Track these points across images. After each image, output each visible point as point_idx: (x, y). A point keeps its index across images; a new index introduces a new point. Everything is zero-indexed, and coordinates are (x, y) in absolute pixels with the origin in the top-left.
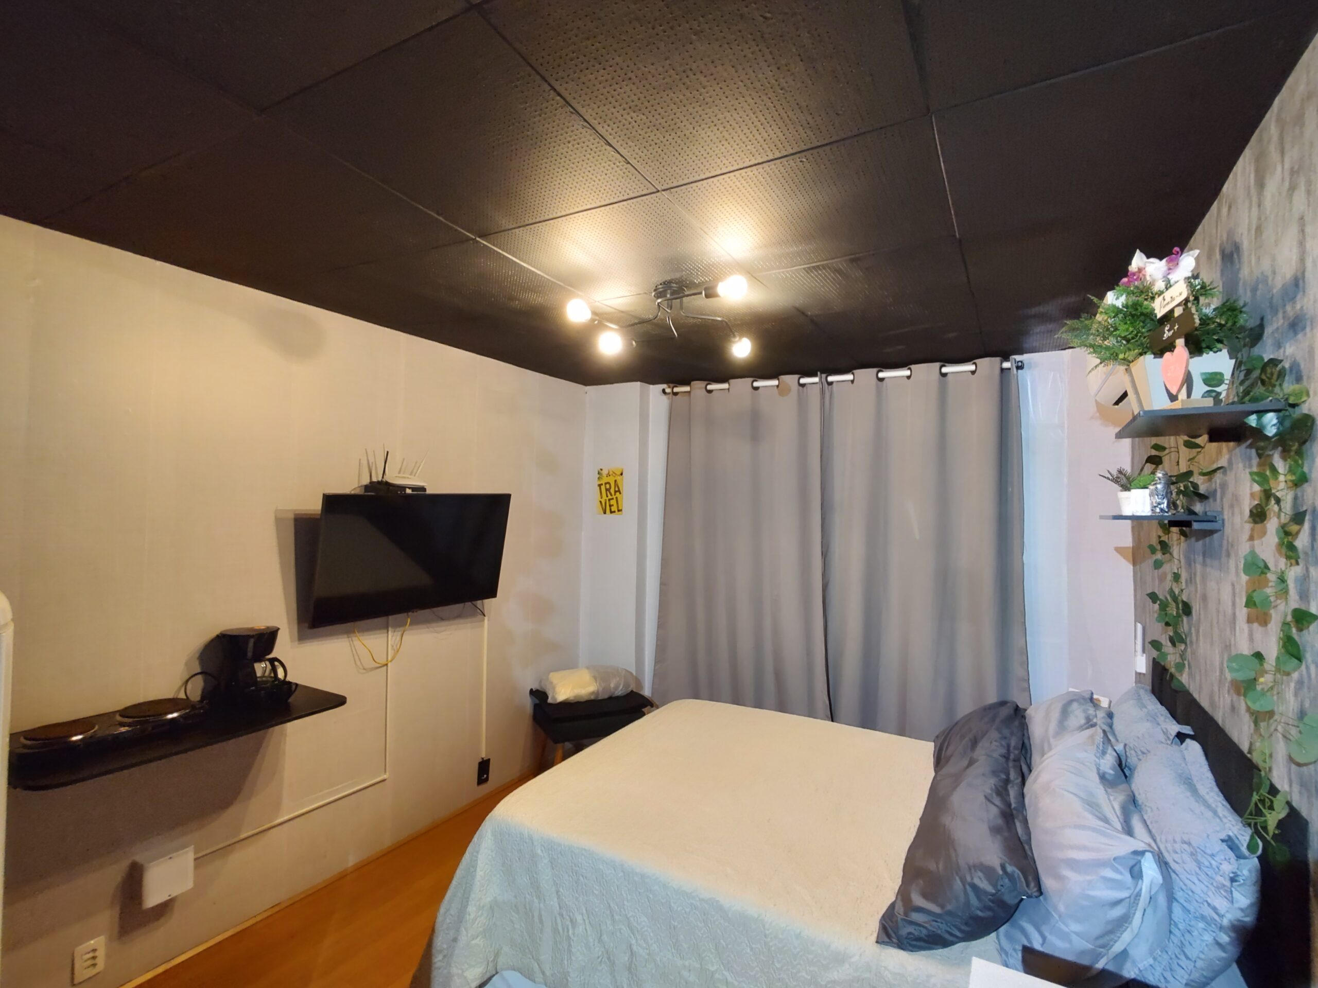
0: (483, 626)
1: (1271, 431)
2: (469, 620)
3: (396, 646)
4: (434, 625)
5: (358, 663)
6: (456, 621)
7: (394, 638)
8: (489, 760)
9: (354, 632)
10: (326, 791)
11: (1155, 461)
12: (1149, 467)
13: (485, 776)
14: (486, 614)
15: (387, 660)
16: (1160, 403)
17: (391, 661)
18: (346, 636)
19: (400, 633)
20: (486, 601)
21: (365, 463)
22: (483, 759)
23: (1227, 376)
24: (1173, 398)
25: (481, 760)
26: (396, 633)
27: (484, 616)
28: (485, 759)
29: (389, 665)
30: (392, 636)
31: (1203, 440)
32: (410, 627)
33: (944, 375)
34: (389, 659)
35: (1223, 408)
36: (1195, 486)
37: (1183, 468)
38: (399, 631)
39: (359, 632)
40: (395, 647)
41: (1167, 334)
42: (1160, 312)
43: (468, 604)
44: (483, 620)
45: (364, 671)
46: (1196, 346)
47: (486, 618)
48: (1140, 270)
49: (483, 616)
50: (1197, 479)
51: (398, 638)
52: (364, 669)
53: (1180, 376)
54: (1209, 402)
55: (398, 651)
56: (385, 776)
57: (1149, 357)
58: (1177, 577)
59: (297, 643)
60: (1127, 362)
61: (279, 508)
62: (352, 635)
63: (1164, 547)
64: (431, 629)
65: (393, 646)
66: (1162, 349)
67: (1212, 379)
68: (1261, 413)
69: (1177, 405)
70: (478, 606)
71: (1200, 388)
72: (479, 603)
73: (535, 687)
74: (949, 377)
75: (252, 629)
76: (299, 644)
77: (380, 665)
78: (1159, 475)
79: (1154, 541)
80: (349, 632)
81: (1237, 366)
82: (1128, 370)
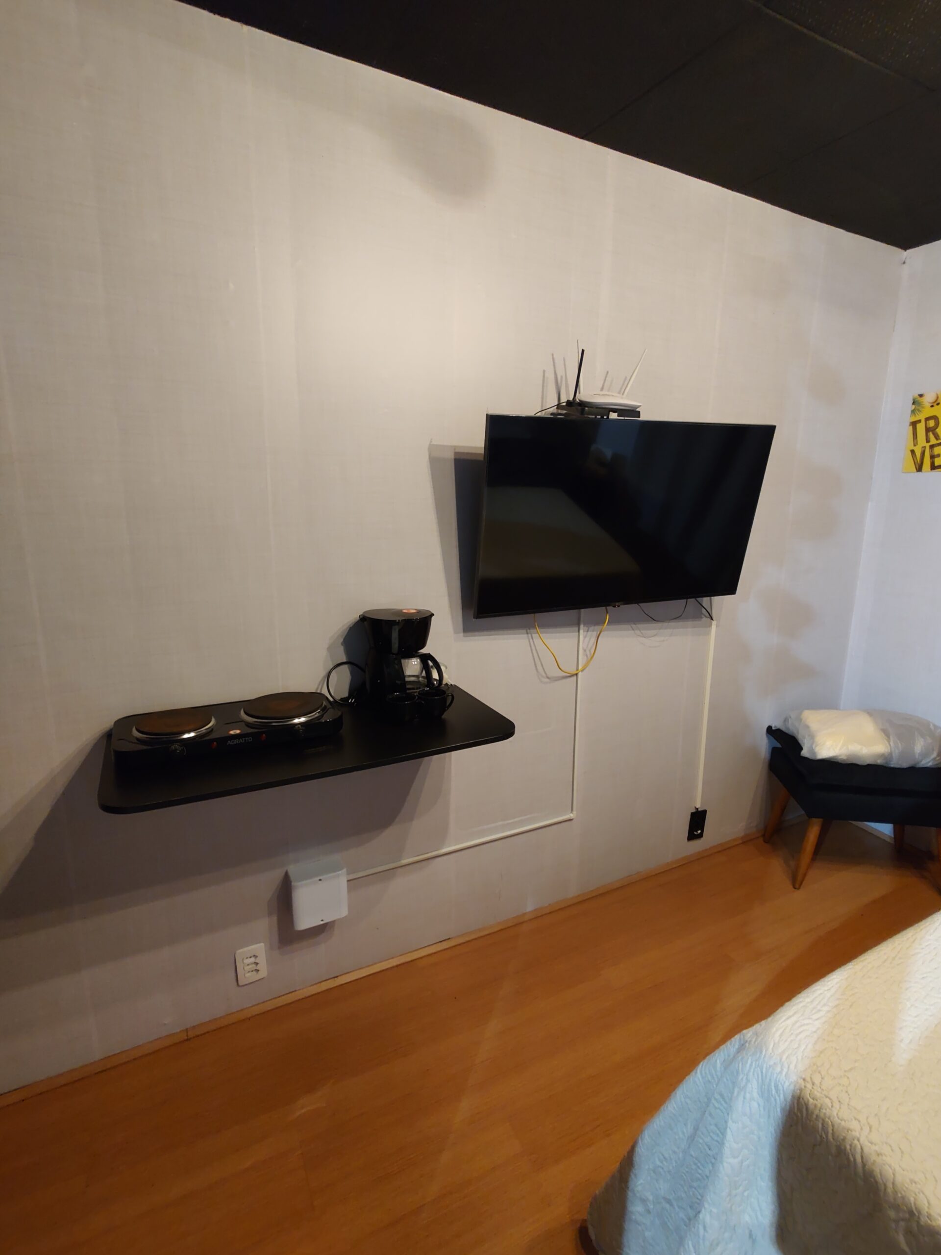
0: (709, 633)
2: (690, 623)
3: (590, 651)
4: (640, 626)
5: (540, 668)
6: (673, 624)
7: (587, 639)
8: (705, 812)
9: (534, 627)
10: (501, 823)
13: (699, 832)
14: (714, 617)
15: (577, 670)
17: (582, 671)
18: (524, 631)
19: (595, 634)
20: (716, 599)
21: (550, 376)
22: (697, 809)
25: (694, 810)
26: (589, 633)
27: (712, 619)
28: (699, 810)
29: (580, 674)
30: (585, 637)
32: (611, 627)
34: (580, 668)
38: (593, 631)
39: (541, 626)
40: (588, 653)
43: (691, 601)
44: (710, 625)
45: (547, 680)
47: (714, 623)
49: (709, 620)
51: (593, 640)
52: (548, 678)
55: (592, 657)
56: (572, 816)
59: (462, 634)
61: (434, 443)
62: (532, 631)
64: (638, 632)
65: (585, 651)
70: (704, 605)
72: (705, 601)
73: (776, 724)
75: (399, 612)
76: (464, 636)
77: (569, 675)
80: (528, 627)
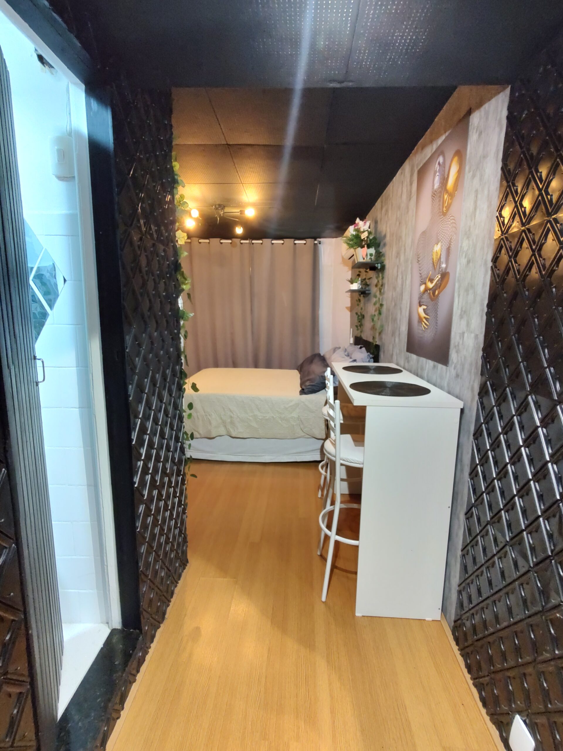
1: (379, 268)
11: (359, 275)
12: (358, 277)
16: (361, 260)
23: (374, 254)
24: (364, 259)
31: (368, 270)
33: (295, 244)
35: (373, 262)
36: (367, 282)
37: (364, 278)
41: (363, 244)
42: (362, 238)
46: (369, 247)
48: (358, 223)
50: (367, 281)
53: (365, 254)
54: (370, 261)
57: (359, 248)
58: (362, 309)
60: (355, 249)
63: (359, 300)
66: (363, 247)
67: (371, 255)
68: (378, 264)
69: (364, 261)
71: (369, 257)
74: (297, 245)
78: (360, 279)
79: (358, 299)
81: (376, 252)
82: (355, 251)
